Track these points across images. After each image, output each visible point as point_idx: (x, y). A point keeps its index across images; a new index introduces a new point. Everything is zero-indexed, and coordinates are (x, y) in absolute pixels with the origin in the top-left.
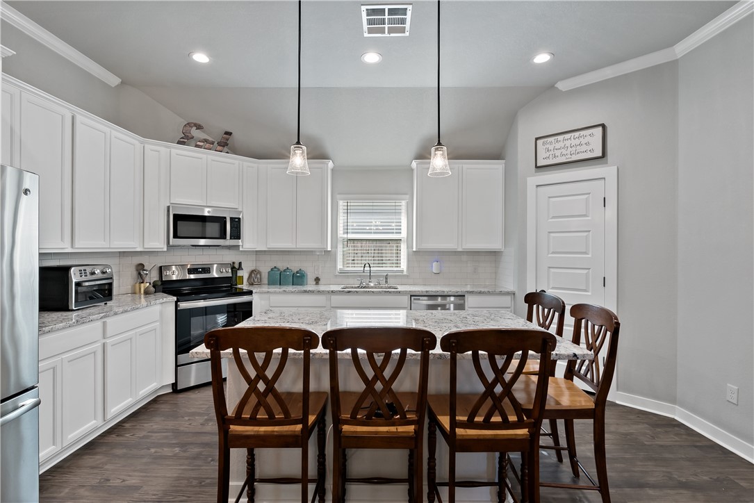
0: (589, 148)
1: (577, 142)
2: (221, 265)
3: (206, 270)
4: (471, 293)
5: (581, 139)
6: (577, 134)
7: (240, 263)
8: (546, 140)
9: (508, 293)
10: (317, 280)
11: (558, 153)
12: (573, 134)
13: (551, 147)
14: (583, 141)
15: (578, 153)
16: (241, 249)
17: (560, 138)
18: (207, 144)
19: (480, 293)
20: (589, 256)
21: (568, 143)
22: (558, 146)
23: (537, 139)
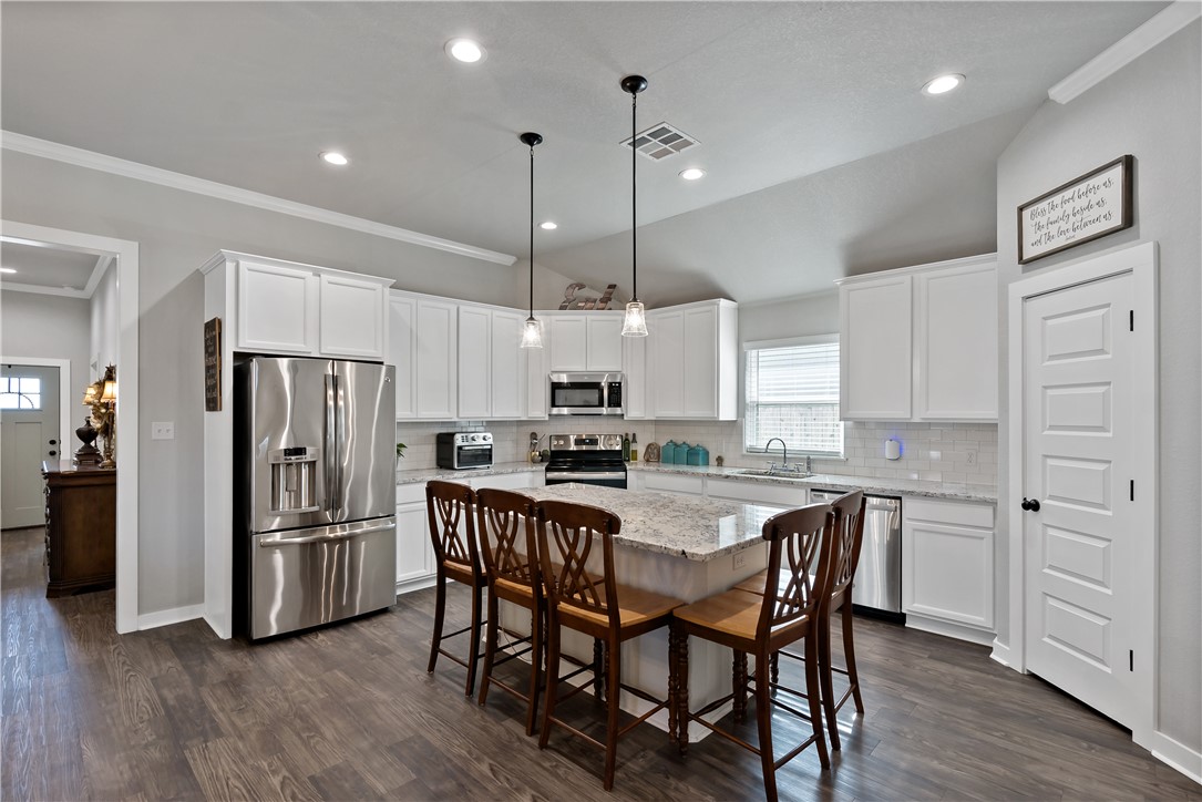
0: (1103, 211)
1: (1084, 202)
2: (609, 437)
3: (594, 442)
4: (911, 493)
5: (1091, 195)
6: (1082, 187)
7: (634, 435)
8: (1035, 207)
9: (984, 502)
10: (720, 461)
11: (1053, 229)
12: (1076, 188)
13: (1043, 220)
14: (1094, 198)
15: (1086, 225)
16: (625, 418)
17: (1057, 199)
18: (590, 303)
19: (926, 496)
20: (1110, 435)
21: (1069, 208)
22: (1054, 215)
23: (1021, 209)
